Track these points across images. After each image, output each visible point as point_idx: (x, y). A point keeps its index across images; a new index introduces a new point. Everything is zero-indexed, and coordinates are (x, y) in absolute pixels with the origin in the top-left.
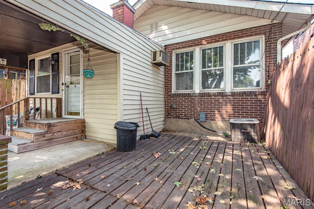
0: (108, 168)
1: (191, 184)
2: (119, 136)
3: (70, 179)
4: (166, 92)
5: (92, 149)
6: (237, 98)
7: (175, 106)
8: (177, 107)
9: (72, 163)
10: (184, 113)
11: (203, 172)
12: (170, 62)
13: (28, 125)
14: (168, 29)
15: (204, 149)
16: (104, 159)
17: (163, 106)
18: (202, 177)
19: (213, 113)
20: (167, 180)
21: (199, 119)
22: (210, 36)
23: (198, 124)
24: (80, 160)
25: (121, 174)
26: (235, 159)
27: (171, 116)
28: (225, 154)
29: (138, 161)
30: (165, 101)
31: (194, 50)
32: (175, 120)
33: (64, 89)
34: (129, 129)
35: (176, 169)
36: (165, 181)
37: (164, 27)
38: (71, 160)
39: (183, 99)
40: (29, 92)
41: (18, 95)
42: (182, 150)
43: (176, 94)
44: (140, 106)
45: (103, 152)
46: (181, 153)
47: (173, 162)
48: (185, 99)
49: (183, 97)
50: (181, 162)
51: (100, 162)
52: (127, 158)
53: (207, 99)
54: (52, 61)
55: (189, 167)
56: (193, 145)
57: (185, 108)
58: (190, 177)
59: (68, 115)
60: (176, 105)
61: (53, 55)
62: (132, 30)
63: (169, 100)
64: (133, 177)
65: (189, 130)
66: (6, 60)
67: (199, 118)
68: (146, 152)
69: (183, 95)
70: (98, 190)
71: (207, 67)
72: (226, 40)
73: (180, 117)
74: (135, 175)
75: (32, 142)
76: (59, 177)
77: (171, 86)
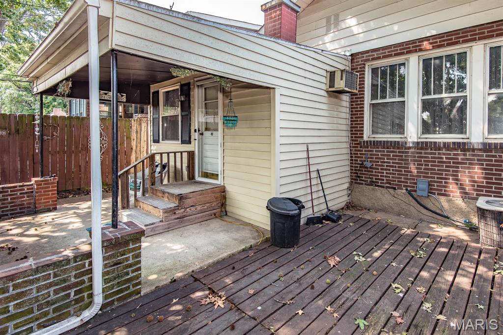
0: (258, 277)
1: (384, 327)
2: (273, 223)
3: (210, 289)
4: (352, 137)
5: (236, 237)
6: (495, 156)
7: (369, 164)
8: (373, 165)
9: (211, 261)
10: (386, 177)
11: (410, 306)
12: (360, 88)
13: (155, 192)
14: (357, 25)
15: (418, 256)
16: (253, 258)
17: (348, 162)
18: (405, 317)
19: (443, 181)
20: (346, 312)
21: (415, 191)
22: (439, 34)
23: (414, 201)
24: (220, 257)
25: (277, 290)
26: (477, 287)
27: (362, 180)
28: (460, 271)
29: (302, 269)
30: (351, 154)
31: (407, 60)
32: (369, 189)
33: (197, 138)
34: (289, 213)
35: (363, 293)
36: (342, 314)
37: (351, 22)
38: (209, 257)
39: (384, 151)
40: (152, 139)
41: (139, 140)
42: (377, 254)
43: (371, 142)
44: (307, 175)
45: (251, 245)
46: (375, 259)
47: (358, 277)
48: (387, 152)
49: (384, 148)
50: (373, 280)
51: (246, 263)
52: (285, 261)
53: (431, 154)
54: (182, 97)
55: (386, 292)
56: (399, 245)
57: (388, 168)
58: (385, 313)
59: (202, 177)
60: (371, 161)
61: (182, 86)
62: (295, 45)
63: (359, 153)
64: (293, 298)
65: (396, 209)
66: (125, 95)
67: (415, 189)
68: (315, 252)
69: (384, 144)
70: (246, 314)
71: (432, 93)
72: (474, 40)
73: (379, 184)
74: (297, 295)
75: (160, 221)
76: (196, 283)
77: (363, 127)
